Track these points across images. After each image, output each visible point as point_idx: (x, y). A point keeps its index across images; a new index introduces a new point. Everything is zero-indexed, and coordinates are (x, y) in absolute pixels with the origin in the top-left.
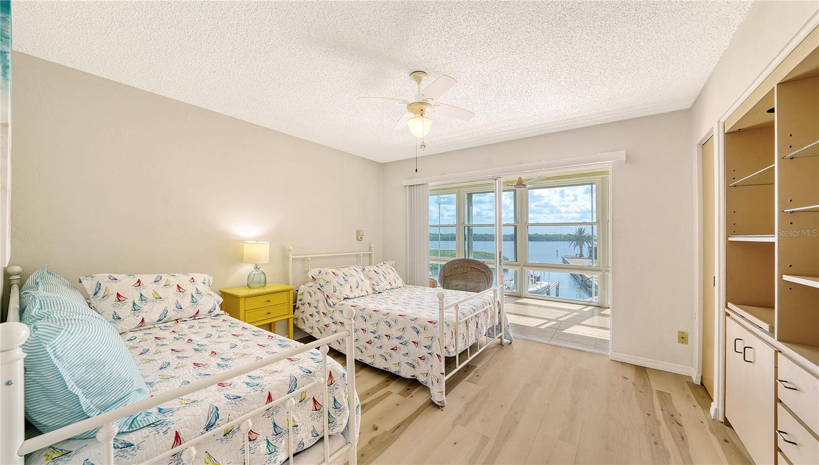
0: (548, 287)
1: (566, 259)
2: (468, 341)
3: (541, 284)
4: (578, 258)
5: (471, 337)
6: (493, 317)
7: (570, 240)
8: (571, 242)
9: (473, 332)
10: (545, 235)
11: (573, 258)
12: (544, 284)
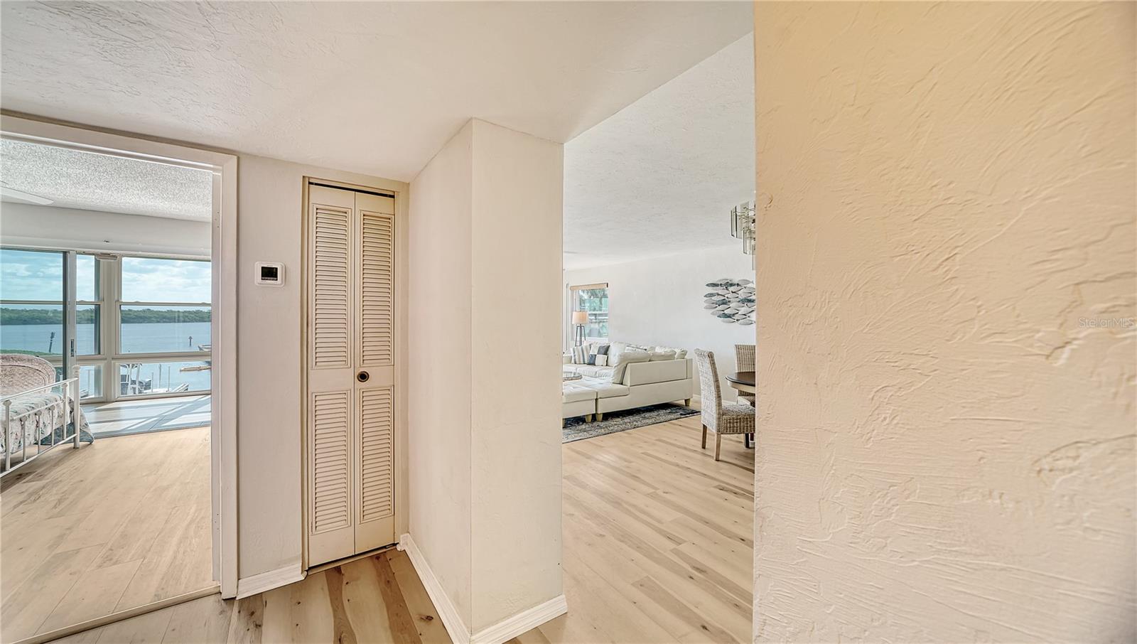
2: (24, 443)
5: (28, 438)
6: (61, 416)
9: (32, 432)
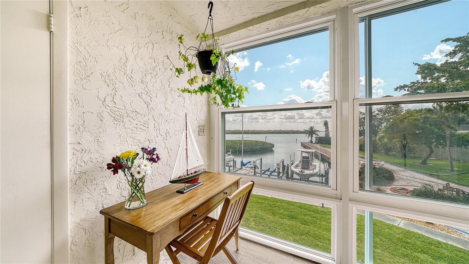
7: (305, 133)
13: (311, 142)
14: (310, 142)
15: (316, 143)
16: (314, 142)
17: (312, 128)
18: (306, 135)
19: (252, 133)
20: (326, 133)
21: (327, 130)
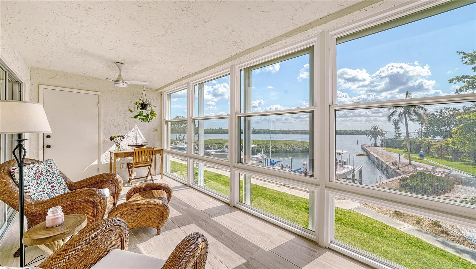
0: (353, 170)
1: (364, 147)
3: (347, 167)
4: (373, 146)
7: (367, 134)
8: (368, 135)
10: (349, 131)
11: (369, 146)
12: (350, 167)
13: (376, 144)
14: (373, 145)
15: (381, 146)
16: (379, 145)
17: (375, 128)
18: (368, 136)
19: (293, 133)
20: (396, 134)
21: (397, 130)
